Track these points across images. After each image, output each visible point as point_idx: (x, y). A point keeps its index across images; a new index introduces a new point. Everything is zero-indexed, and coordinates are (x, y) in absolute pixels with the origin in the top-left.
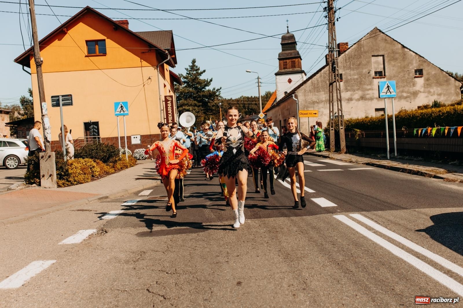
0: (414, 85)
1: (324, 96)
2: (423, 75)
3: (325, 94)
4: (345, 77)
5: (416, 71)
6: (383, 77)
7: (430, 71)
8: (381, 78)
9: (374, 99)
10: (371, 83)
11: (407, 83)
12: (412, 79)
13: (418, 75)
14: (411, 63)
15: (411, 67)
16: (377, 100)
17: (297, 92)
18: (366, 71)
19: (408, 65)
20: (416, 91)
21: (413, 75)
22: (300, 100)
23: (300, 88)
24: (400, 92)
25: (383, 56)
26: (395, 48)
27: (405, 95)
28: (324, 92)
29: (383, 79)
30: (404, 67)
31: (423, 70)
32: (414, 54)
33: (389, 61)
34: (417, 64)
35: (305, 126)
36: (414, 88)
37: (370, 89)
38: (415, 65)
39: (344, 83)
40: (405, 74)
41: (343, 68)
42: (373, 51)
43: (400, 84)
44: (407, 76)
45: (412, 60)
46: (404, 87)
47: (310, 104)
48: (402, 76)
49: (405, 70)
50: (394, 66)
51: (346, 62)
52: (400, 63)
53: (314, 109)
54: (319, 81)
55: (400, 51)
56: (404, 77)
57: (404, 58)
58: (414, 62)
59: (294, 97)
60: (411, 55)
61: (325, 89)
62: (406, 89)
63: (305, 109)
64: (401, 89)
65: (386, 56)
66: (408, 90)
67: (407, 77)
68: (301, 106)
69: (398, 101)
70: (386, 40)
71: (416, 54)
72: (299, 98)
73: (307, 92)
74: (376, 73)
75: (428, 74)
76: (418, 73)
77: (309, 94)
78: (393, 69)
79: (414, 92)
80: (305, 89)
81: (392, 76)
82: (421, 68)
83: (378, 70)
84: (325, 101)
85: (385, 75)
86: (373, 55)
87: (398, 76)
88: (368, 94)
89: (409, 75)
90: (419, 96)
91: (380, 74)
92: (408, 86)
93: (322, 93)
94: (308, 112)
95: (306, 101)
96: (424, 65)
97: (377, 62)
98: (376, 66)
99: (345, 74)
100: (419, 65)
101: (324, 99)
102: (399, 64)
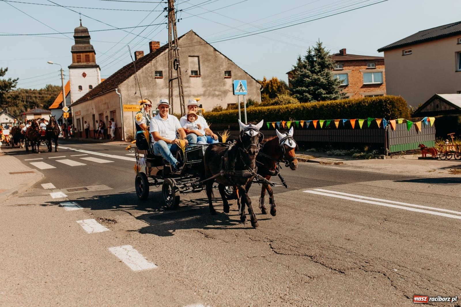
0: (224, 85)
1: (146, 91)
2: (231, 76)
3: (147, 89)
4: (165, 74)
5: (226, 72)
6: (199, 76)
7: (237, 73)
8: (197, 77)
9: (192, 96)
10: (188, 81)
11: (219, 83)
12: (223, 79)
13: (227, 76)
14: (221, 65)
15: (221, 69)
16: (193, 97)
17: (120, 87)
18: (184, 70)
19: (219, 67)
20: (226, 90)
21: (224, 76)
22: (123, 95)
23: (123, 83)
24: (212, 90)
25: (198, 57)
26: (208, 50)
27: (217, 93)
28: (146, 88)
29: (198, 78)
30: (216, 68)
31: (231, 72)
32: (224, 57)
33: (204, 61)
34: (226, 66)
35: (128, 120)
36: (224, 87)
37: (187, 87)
38: (224, 67)
39: (165, 79)
40: (217, 75)
41: (163, 65)
42: (190, 52)
43: (213, 83)
44: (218, 76)
45: (222, 63)
46: (216, 86)
47: (132, 99)
48: (214, 76)
49: (217, 70)
50: (208, 66)
51: (166, 60)
52: (213, 64)
53: (136, 104)
54: (141, 77)
55: (212, 54)
56: (216, 77)
57: (215, 60)
58: (224, 64)
59: (117, 91)
60: (222, 58)
61: (147, 84)
62: (218, 88)
63: (128, 103)
64: (214, 88)
65: (200, 57)
66: (220, 89)
67: (218, 78)
68: (124, 101)
69: (212, 98)
70: (200, 42)
71: (226, 57)
72: (122, 92)
73: (130, 86)
74: (192, 72)
75: (235, 75)
76: (227, 74)
77: (132, 89)
78: (207, 70)
79: (224, 91)
80: (127, 84)
81: (206, 75)
82: (230, 70)
83: (194, 70)
84: (147, 96)
85: (200, 74)
86: (190, 55)
87: (211, 76)
88: (186, 91)
89: (220, 76)
90: (228, 94)
91: (196, 74)
92: (219, 86)
93: (144, 88)
94: (132, 106)
95: (128, 95)
96: (232, 67)
97: (193, 62)
98: (192, 65)
99: (165, 71)
100: (228, 67)
101: (146, 94)
102: (212, 66)
